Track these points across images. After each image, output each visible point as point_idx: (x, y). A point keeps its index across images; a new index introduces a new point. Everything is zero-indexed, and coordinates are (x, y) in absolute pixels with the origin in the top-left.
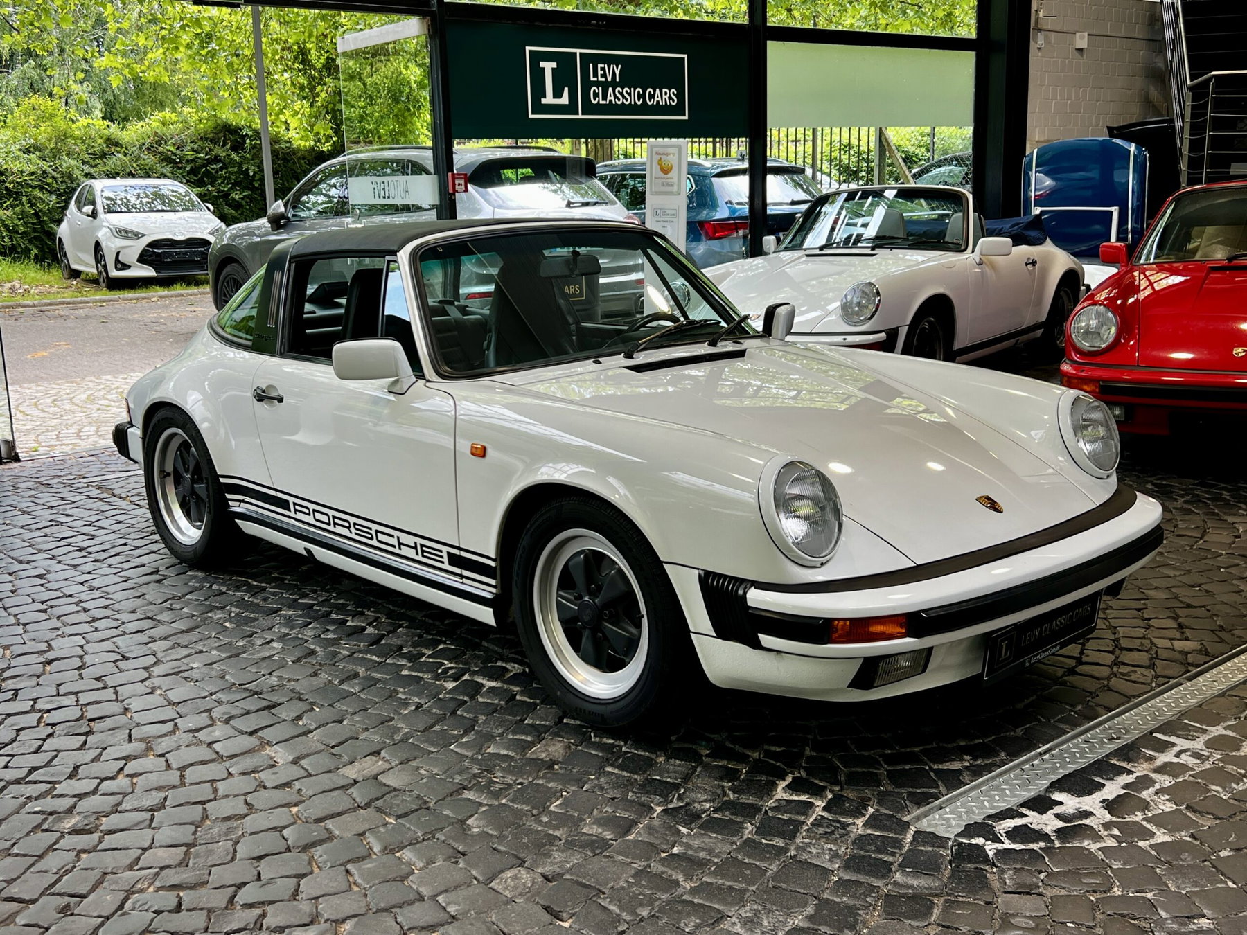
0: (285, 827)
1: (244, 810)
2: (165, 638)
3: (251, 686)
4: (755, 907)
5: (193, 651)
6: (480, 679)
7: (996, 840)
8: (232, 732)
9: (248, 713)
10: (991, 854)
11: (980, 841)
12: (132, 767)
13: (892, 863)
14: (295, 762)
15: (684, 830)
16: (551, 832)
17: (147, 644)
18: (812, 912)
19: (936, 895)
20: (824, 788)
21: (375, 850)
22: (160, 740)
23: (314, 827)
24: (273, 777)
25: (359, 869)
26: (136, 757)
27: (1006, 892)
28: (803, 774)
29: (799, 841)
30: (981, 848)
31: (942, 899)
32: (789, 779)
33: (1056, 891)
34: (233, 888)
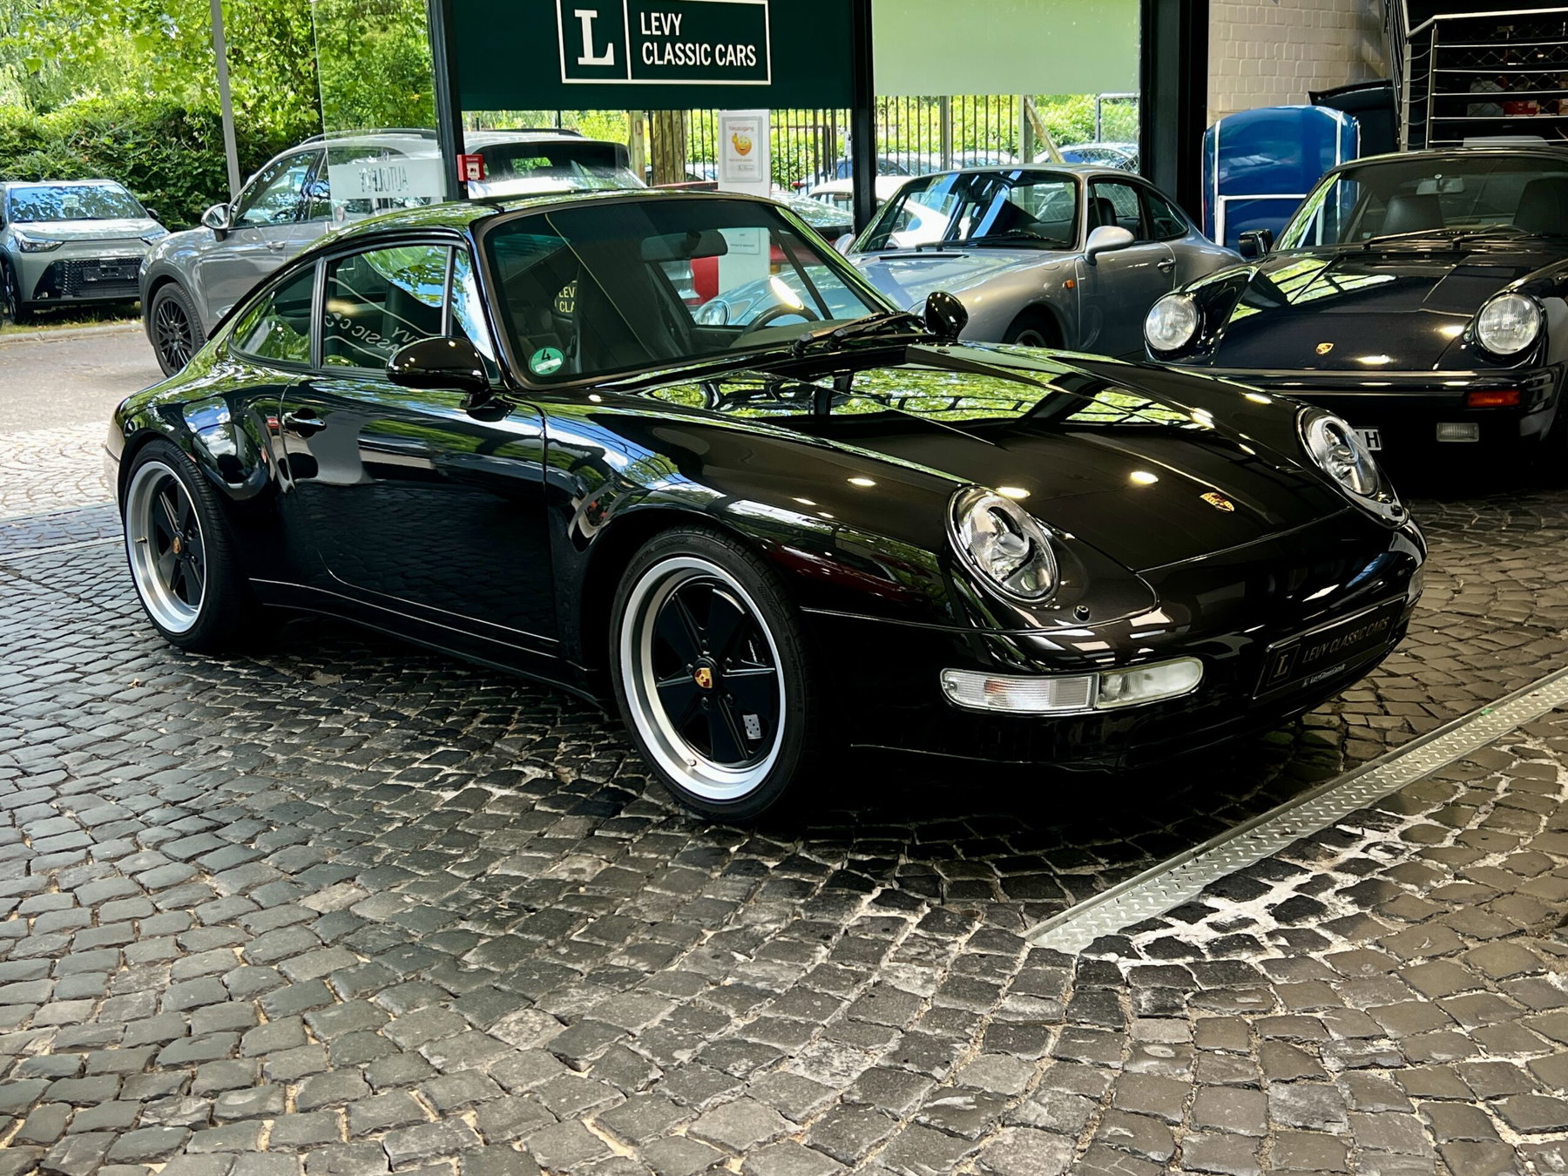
0: (226, 972)
1: (172, 952)
2: (80, 749)
3: (192, 803)
4: (826, 1044)
5: (117, 763)
6: (488, 788)
7: (1133, 955)
8: (163, 859)
9: (184, 835)
10: (1125, 973)
11: (1111, 957)
12: (29, 904)
13: (999, 987)
14: (243, 893)
15: (740, 958)
16: (570, 966)
17: (56, 756)
18: (897, 1048)
19: (1054, 1023)
20: (920, 901)
21: (342, 995)
22: (66, 872)
23: (264, 970)
24: (213, 912)
25: (318, 1019)
26: (35, 893)
27: (1140, 1017)
28: (896, 886)
29: (884, 964)
30: (1112, 966)
31: (1060, 1028)
32: (877, 892)
33: (1205, 1014)
34: (154, 1047)
